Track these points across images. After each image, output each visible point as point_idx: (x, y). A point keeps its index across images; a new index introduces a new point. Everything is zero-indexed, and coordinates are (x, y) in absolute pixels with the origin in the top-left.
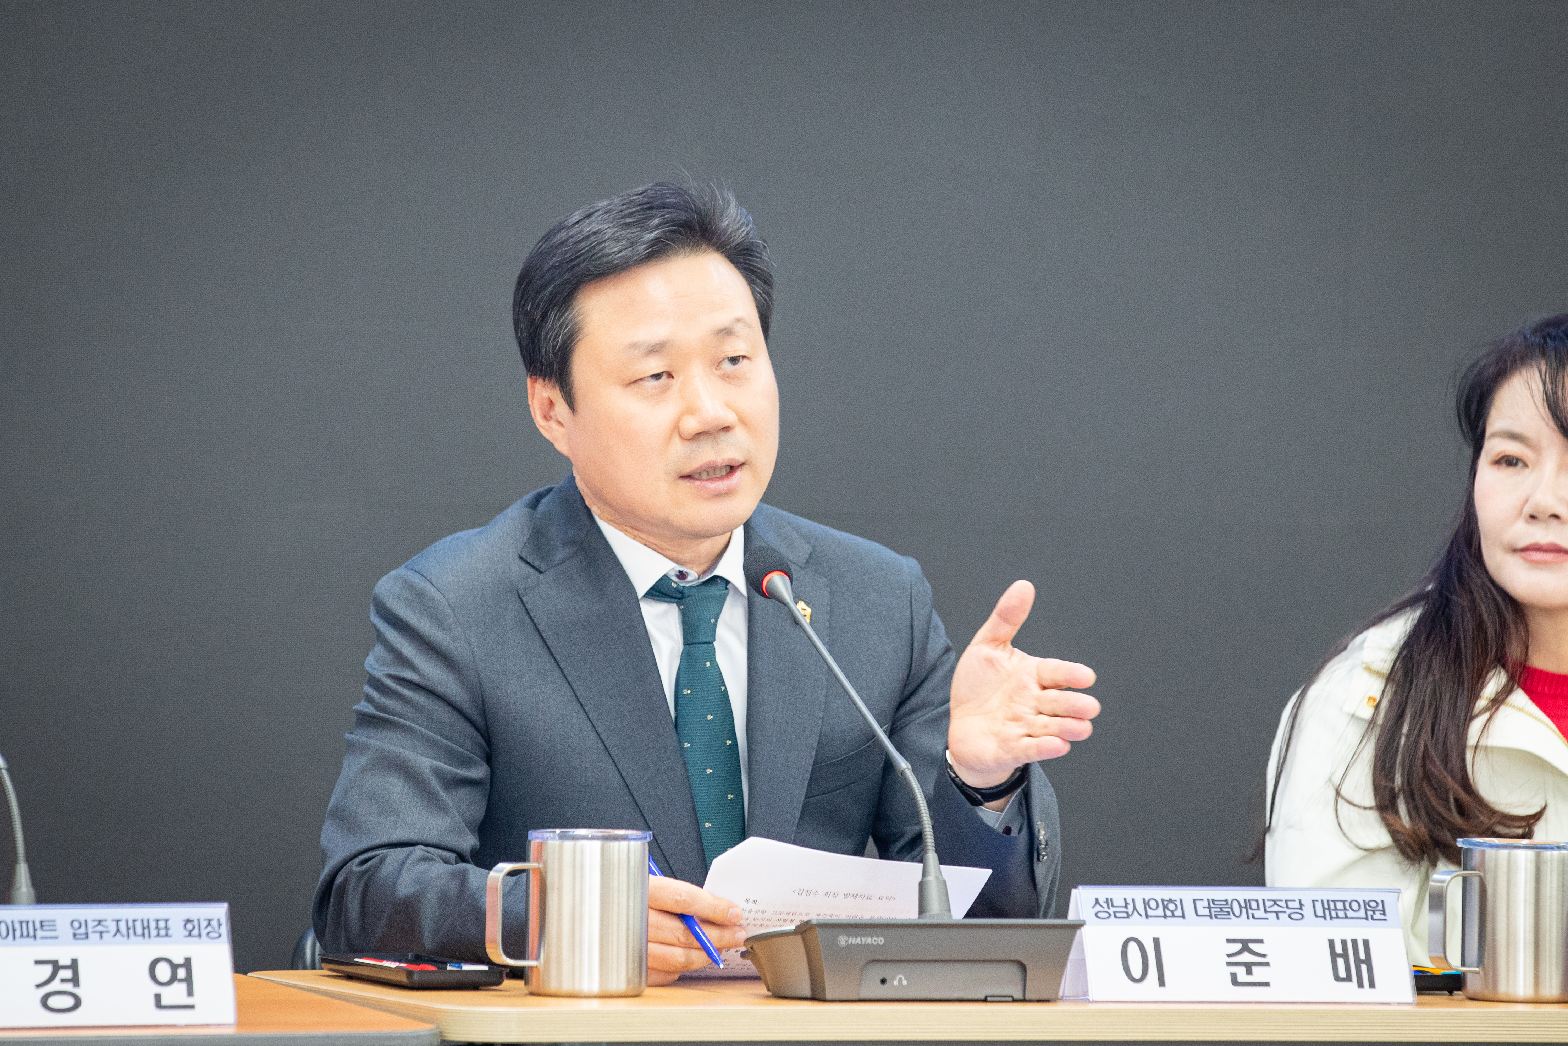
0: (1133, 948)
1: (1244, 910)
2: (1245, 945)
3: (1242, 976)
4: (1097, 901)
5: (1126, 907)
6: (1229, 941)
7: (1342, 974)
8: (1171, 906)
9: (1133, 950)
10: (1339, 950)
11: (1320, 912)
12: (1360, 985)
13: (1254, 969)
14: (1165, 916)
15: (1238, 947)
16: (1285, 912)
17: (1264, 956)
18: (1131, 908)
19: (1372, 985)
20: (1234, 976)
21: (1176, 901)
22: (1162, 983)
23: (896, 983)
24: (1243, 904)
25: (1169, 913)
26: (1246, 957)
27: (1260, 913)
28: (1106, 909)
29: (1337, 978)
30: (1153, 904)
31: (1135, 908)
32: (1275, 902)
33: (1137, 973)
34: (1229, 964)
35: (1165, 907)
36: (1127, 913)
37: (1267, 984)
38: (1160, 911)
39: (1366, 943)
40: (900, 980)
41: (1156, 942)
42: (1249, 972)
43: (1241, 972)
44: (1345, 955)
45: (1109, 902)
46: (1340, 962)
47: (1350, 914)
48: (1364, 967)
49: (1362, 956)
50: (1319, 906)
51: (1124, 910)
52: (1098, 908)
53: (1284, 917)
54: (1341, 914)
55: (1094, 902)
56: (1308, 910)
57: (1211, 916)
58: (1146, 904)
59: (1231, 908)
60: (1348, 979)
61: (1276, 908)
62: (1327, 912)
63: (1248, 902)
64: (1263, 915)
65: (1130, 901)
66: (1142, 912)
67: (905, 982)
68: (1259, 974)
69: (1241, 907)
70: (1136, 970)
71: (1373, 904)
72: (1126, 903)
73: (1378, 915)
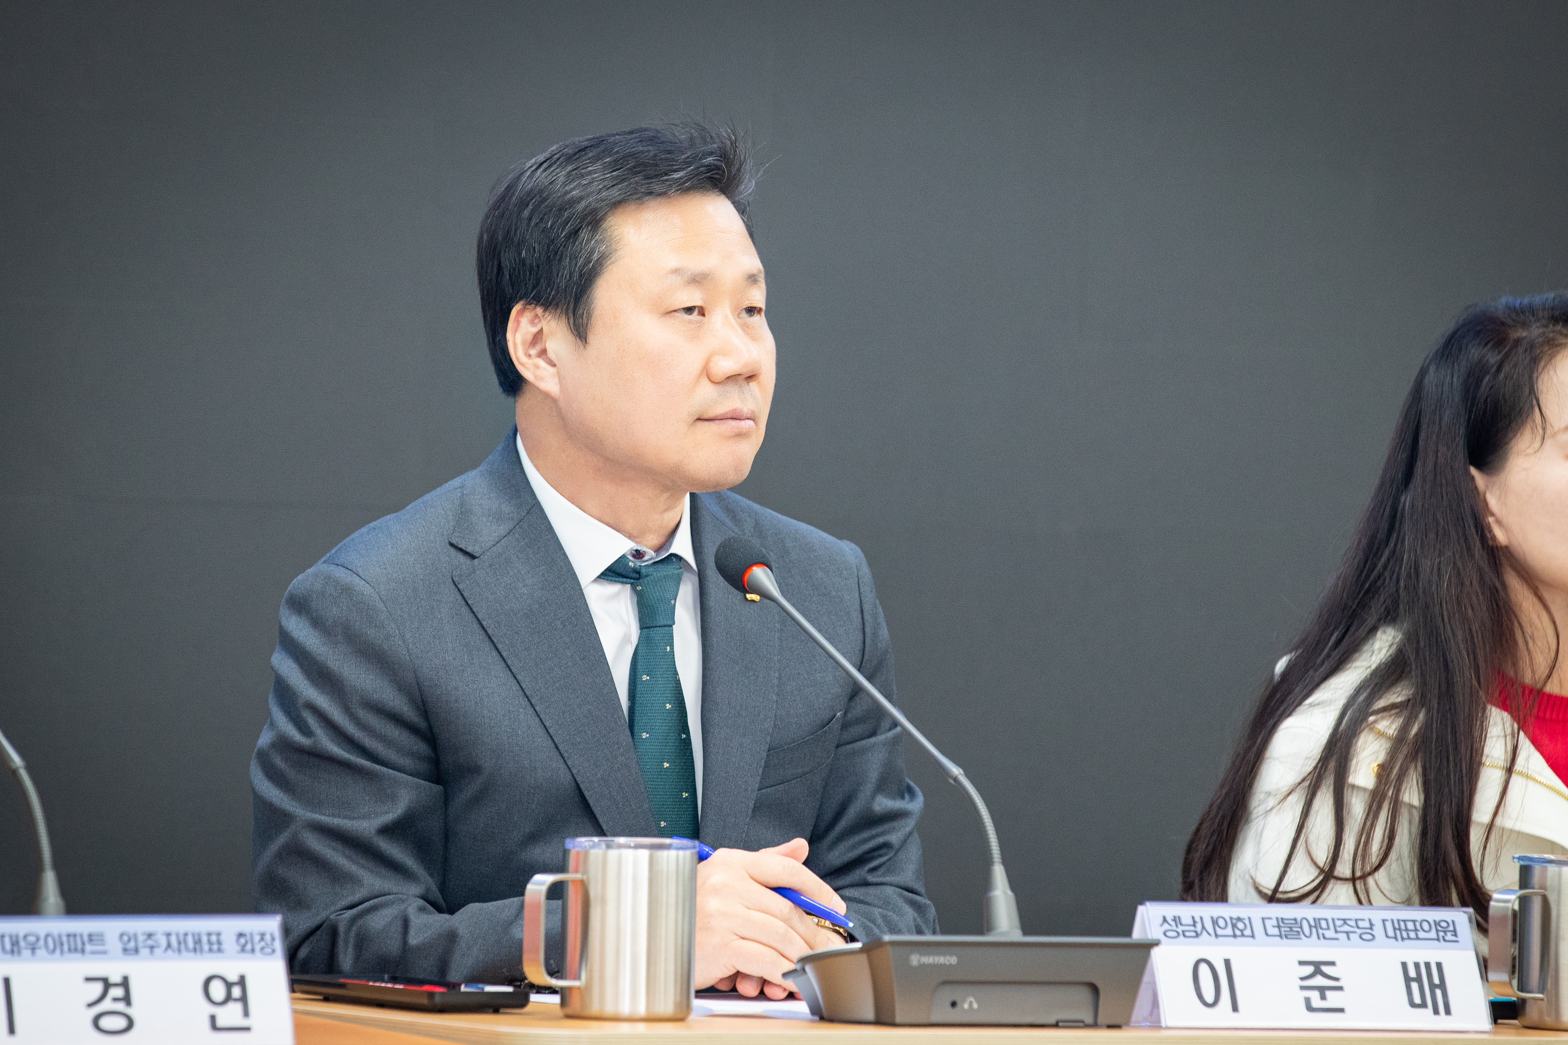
0: (1204, 969)
1: (1314, 930)
2: (1318, 967)
3: (1316, 1001)
4: (1165, 920)
5: (1194, 925)
6: (1301, 963)
7: (1417, 1000)
8: (1240, 925)
9: (1204, 972)
10: (1412, 973)
11: (1390, 932)
12: (1436, 1012)
13: (1328, 994)
14: (1235, 936)
15: (1310, 969)
16: (1354, 932)
17: (1337, 979)
18: (1199, 926)
19: (1448, 1012)
20: (1308, 1001)
21: (1244, 919)
22: (1235, 1008)
23: (966, 1006)
24: (1312, 923)
25: (1238, 933)
26: (1319, 981)
27: (1330, 934)
28: (1174, 928)
29: (1412, 1004)
30: (1221, 923)
31: (1203, 927)
32: (1345, 921)
33: (1209, 997)
34: (1303, 988)
35: (1234, 926)
36: (1196, 932)
37: (1341, 1010)
38: (1229, 931)
39: (1439, 966)
41: (1227, 963)
42: (1323, 997)
43: (1315, 996)
44: (1419, 979)
45: (1177, 920)
46: (1415, 986)
47: (1421, 934)
48: (1438, 992)
49: (1436, 981)
50: (1388, 925)
51: (1192, 928)
52: (1166, 927)
53: (1354, 937)
54: (1412, 935)
55: (1161, 920)
56: (1378, 930)
57: (1281, 936)
58: (1215, 922)
59: (1301, 927)
60: (1424, 1005)
61: (1346, 928)
62: (1398, 933)
63: (1317, 921)
64: (1334, 935)
65: (1198, 919)
66: (1211, 931)
67: (975, 1006)
68: (1333, 999)
69: (1310, 926)
70: (1209, 994)
71: (1444, 924)
72: (1195, 922)
73: (1449, 937)
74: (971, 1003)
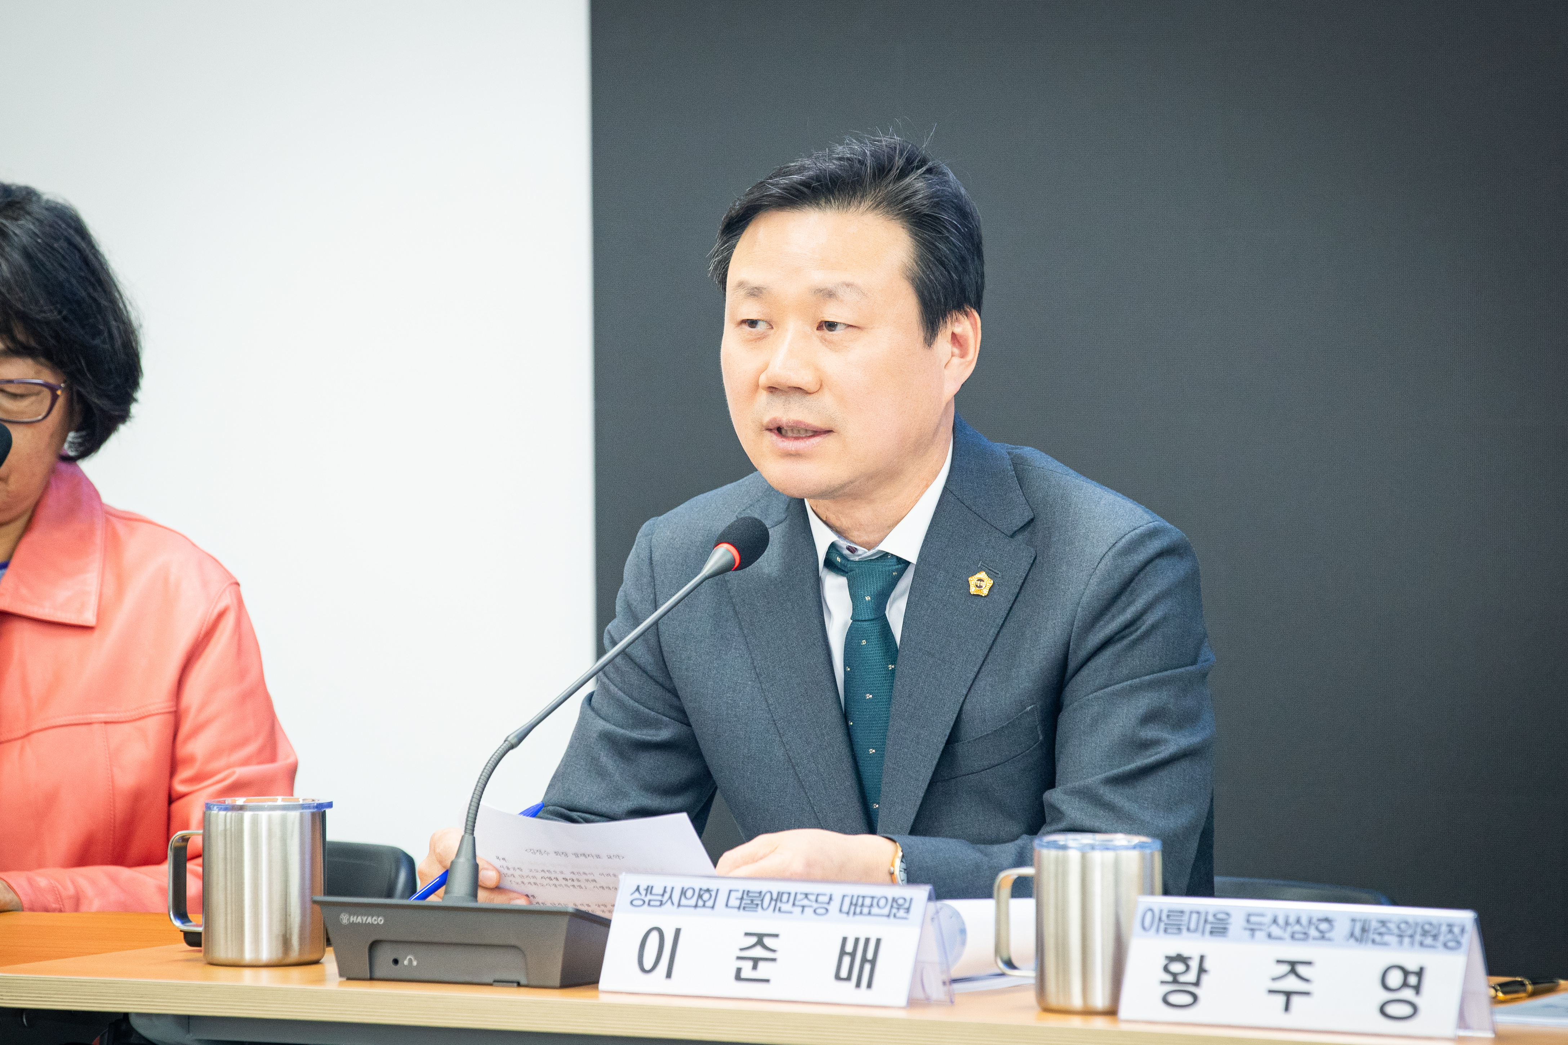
0: (654, 937)
1: (773, 903)
2: (761, 940)
3: (747, 970)
4: (638, 889)
5: (663, 895)
6: (747, 934)
7: (844, 973)
8: (706, 896)
9: (653, 940)
10: (849, 948)
11: (845, 908)
12: (858, 985)
13: (761, 964)
14: (697, 906)
15: (754, 940)
16: (810, 906)
17: (774, 951)
18: (667, 896)
19: (870, 986)
20: (739, 971)
21: (712, 891)
22: (669, 975)
23: (406, 962)
24: (775, 897)
25: (700, 903)
26: (758, 952)
27: (785, 907)
28: (643, 897)
29: (838, 977)
30: (689, 893)
31: (670, 897)
32: (806, 895)
33: (648, 964)
34: (739, 958)
35: (699, 897)
36: (661, 901)
37: (767, 981)
38: (693, 901)
39: (879, 941)
40: (410, 961)
41: (678, 933)
42: (755, 967)
43: (747, 966)
44: (853, 953)
45: (650, 890)
46: (847, 960)
47: (875, 910)
48: (867, 967)
49: (870, 956)
50: (847, 901)
51: (660, 898)
52: (637, 895)
53: (809, 911)
54: (866, 910)
55: (635, 888)
56: (835, 905)
57: (739, 908)
58: (683, 893)
59: (762, 900)
60: (849, 978)
61: (805, 902)
62: (853, 908)
63: (780, 895)
64: (790, 909)
65: (669, 890)
66: (677, 901)
67: (415, 963)
68: (764, 969)
69: (772, 899)
70: (649, 961)
71: (901, 901)
72: (665, 891)
73: (901, 913)
74: (410, 960)
